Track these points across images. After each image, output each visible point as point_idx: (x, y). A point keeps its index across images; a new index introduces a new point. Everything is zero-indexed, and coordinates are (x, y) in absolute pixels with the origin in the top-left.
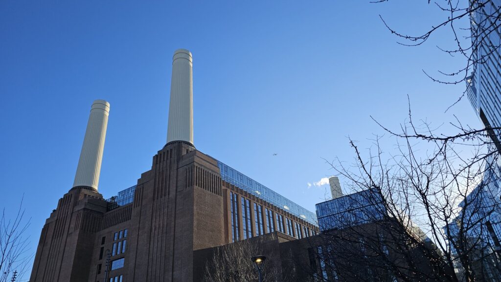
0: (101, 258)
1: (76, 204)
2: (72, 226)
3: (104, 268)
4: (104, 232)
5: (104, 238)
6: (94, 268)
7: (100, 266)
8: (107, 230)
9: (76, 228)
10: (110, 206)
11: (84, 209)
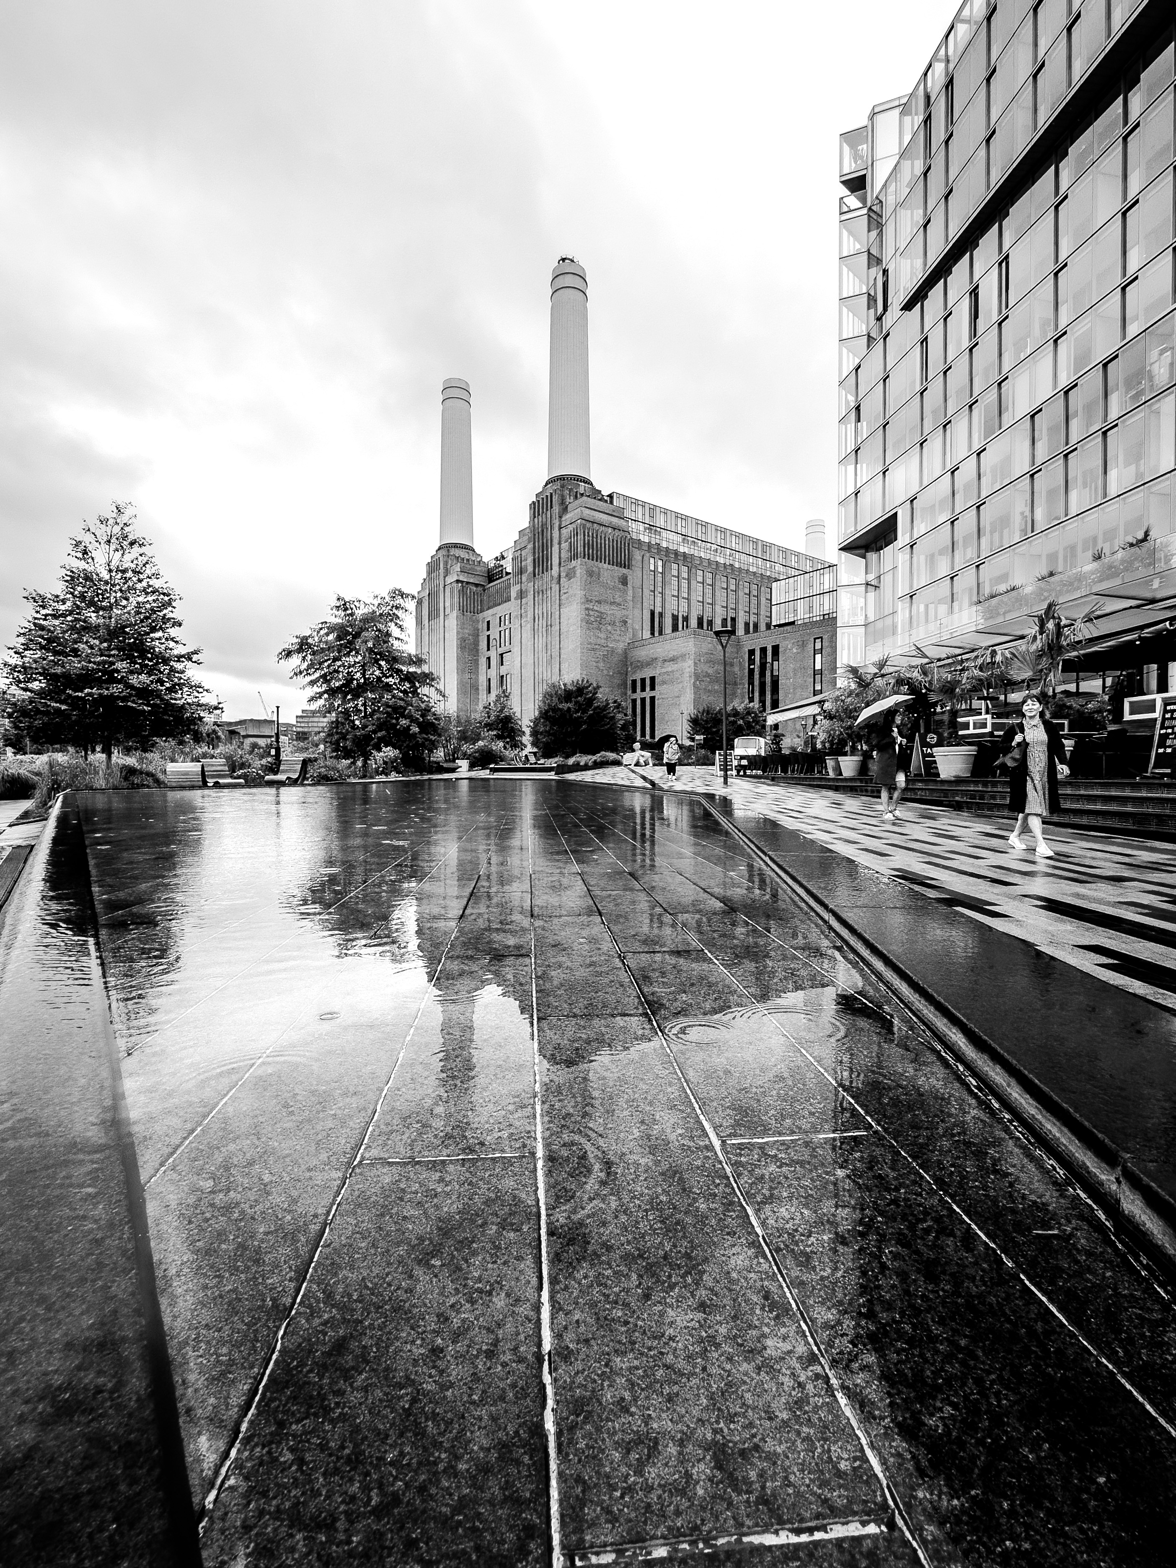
0: (488, 649)
1: (447, 573)
2: (448, 604)
3: (493, 662)
4: (488, 614)
5: (488, 622)
6: (483, 661)
7: (489, 658)
8: (490, 612)
9: (452, 610)
10: (493, 575)
11: (458, 581)
